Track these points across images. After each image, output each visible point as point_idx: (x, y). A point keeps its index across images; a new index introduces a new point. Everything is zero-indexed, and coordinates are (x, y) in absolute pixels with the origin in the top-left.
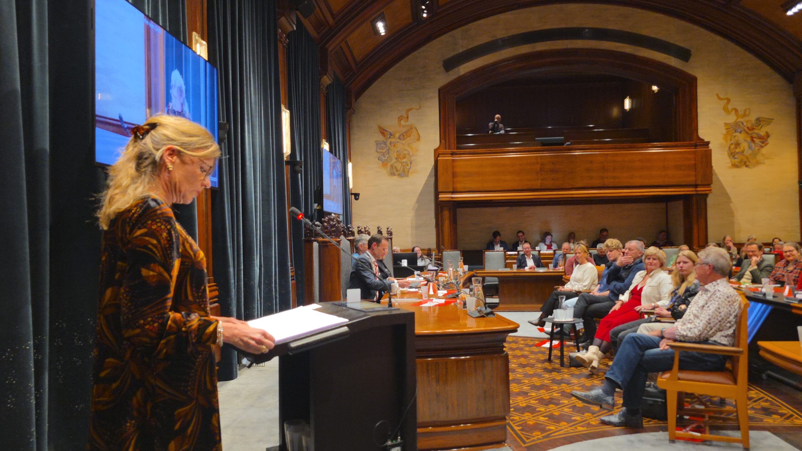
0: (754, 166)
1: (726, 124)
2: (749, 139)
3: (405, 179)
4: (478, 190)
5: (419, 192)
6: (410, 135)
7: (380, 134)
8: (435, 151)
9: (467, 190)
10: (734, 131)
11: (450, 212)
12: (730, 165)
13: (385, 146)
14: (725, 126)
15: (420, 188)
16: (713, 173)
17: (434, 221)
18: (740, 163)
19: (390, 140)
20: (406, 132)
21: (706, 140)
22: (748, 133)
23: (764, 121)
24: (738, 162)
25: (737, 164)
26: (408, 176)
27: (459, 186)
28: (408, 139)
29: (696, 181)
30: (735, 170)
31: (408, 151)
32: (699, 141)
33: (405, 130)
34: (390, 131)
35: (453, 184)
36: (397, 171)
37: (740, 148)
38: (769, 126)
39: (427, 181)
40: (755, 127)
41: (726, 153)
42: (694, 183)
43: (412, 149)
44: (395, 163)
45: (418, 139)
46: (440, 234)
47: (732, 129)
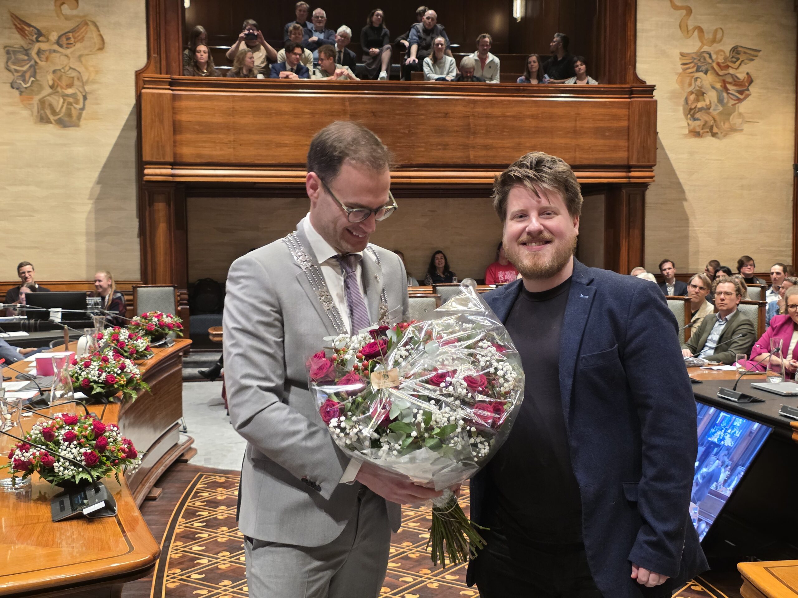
0: (725, 136)
1: (682, 55)
2: (718, 86)
3: (71, 132)
4: (225, 161)
5: (103, 161)
6: (84, 37)
7: (15, 31)
8: (138, 74)
9: (203, 161)
10: (695, 69)
11: (169, 205)
12: (686, 131)
13: (26, 58)
14: (680, 59)
15: (105, 152)
16: (658, 146)
17: (135, 224)
18: (702, 129)
19: (37, 46)
20: (73, 31)
21: (649, 83)
22: (718, 75)
23: (745, 53)
24: (699, 126)
25: (698, 130)
26: (78, 126)
27: (187, 152)
28: (78, 45)
29: (628, 158)
30: (695, 142)
31: (79, 72)
32: (639, 84)
33: (70, 25)
34: (38, 25)
35: (175, 146)
36: (54, 113)
37: (704, 101)
38: (752, 63)
39: (120, 137)
40: (730, 64)
41: (681, 108)
42: (625, 163)
43: (87, 69)
44: (49, 95)
45: (101, 49)
46: (149, 250)
47: (692, 65)
